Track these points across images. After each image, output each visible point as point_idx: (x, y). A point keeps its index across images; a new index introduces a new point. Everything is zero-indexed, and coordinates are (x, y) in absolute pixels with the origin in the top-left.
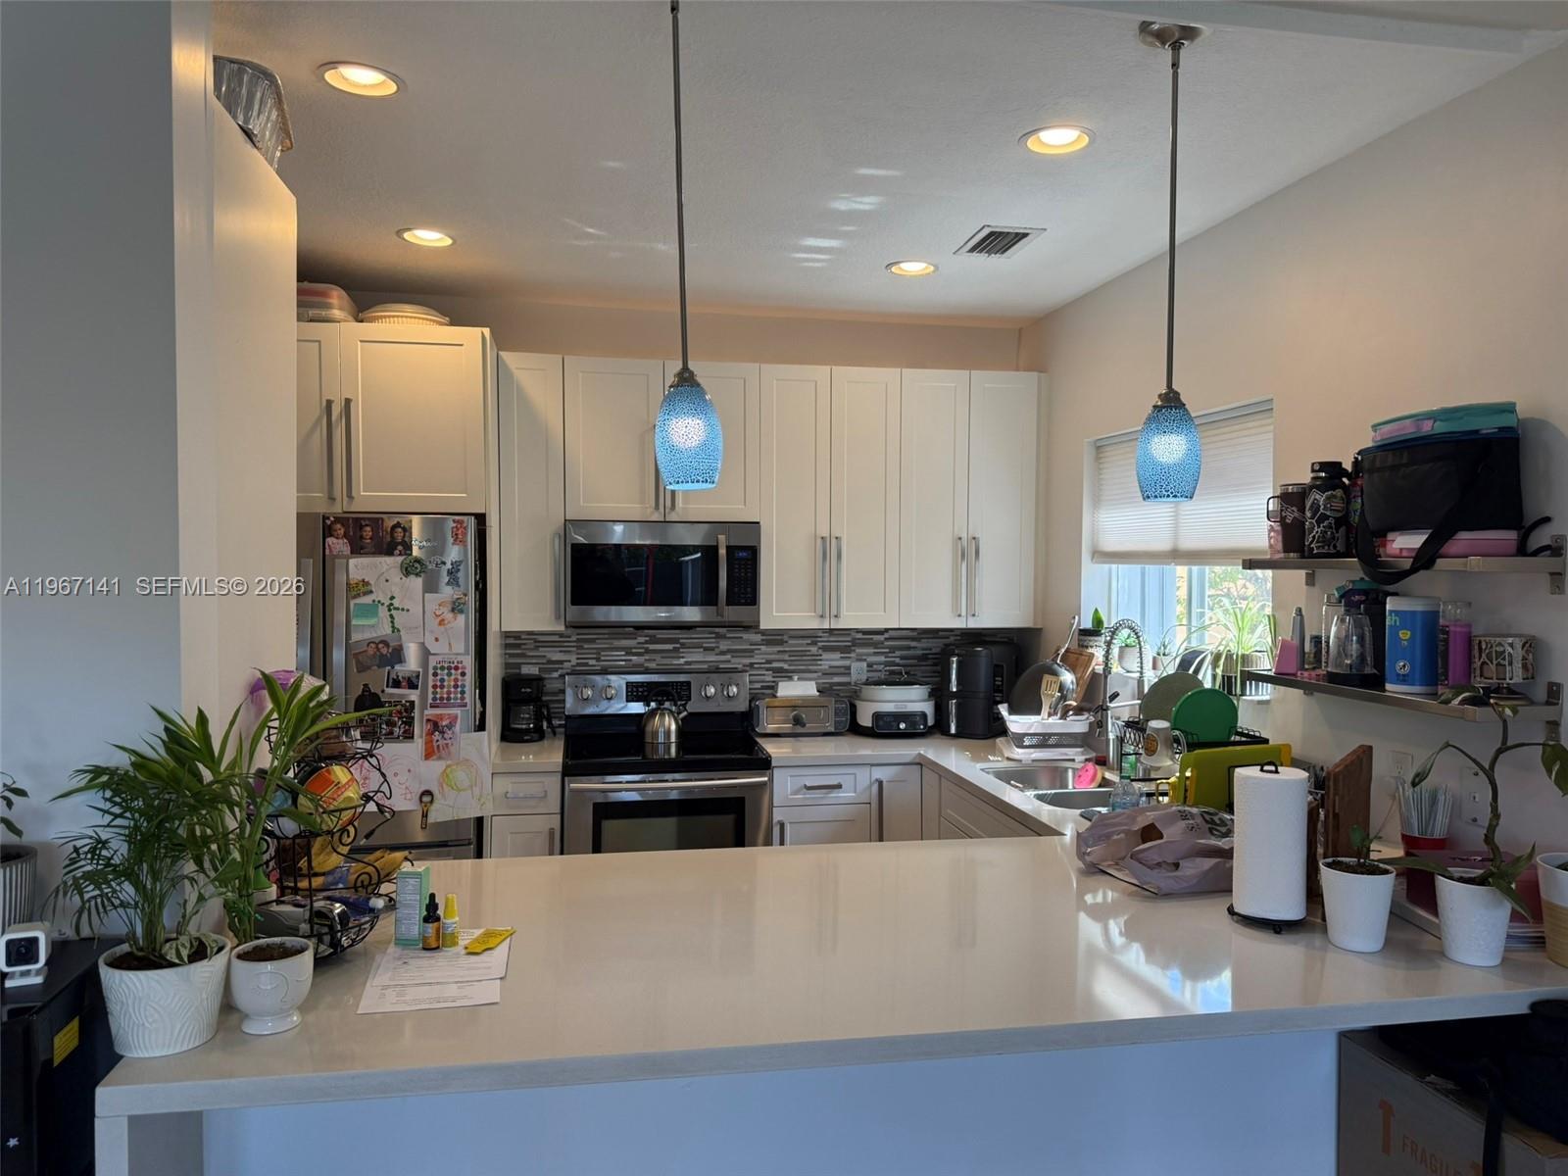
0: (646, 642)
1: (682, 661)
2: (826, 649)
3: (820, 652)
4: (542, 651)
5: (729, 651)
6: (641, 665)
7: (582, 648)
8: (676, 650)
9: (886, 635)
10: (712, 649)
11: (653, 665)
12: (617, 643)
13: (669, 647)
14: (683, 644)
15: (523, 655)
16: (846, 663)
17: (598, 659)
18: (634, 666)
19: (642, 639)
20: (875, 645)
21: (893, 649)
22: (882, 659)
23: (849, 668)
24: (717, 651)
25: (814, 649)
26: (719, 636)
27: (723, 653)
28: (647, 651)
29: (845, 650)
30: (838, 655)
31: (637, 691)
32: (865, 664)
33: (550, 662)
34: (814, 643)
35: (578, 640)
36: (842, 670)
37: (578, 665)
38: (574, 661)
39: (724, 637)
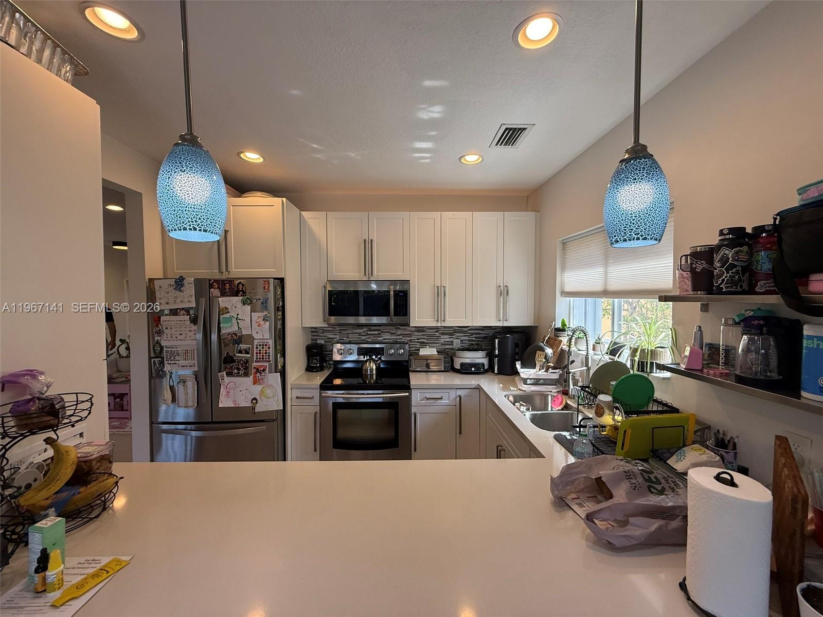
0: (367, 331)
1: (382, 339)
2: (443, 334)
3: (440, 335)
4: (325, 334)
5: (401, 335)
6: (365, 340)
7: (341, 333)
8: (379, 334)
9: (469, 328)
10: (394, 334)
11: (370, 340)
12: (355, 331)
13: (377, 332)
14: (382, 331)
15: (318, 336)
16: (451, 340)
17: (348, 337)
18: (363, 340)
19: (365, 330)
20: (464, 332)
21: (472, 334)
22: (467, 338)
23: (453, 342)
24: (396, 334)
25: (437, 334)
26: (397, 328)
27: (399, 335)
28: (367, 334)
29: (451, 334)
30: (448, 336)
31: (362, 351)
32: (460, 340)
33: (329, 338)
34: (437, 331)
35: (340, 330)
36: (450, 343)
37: (340, 340)
38: (338, 338)
39: (399, 329)
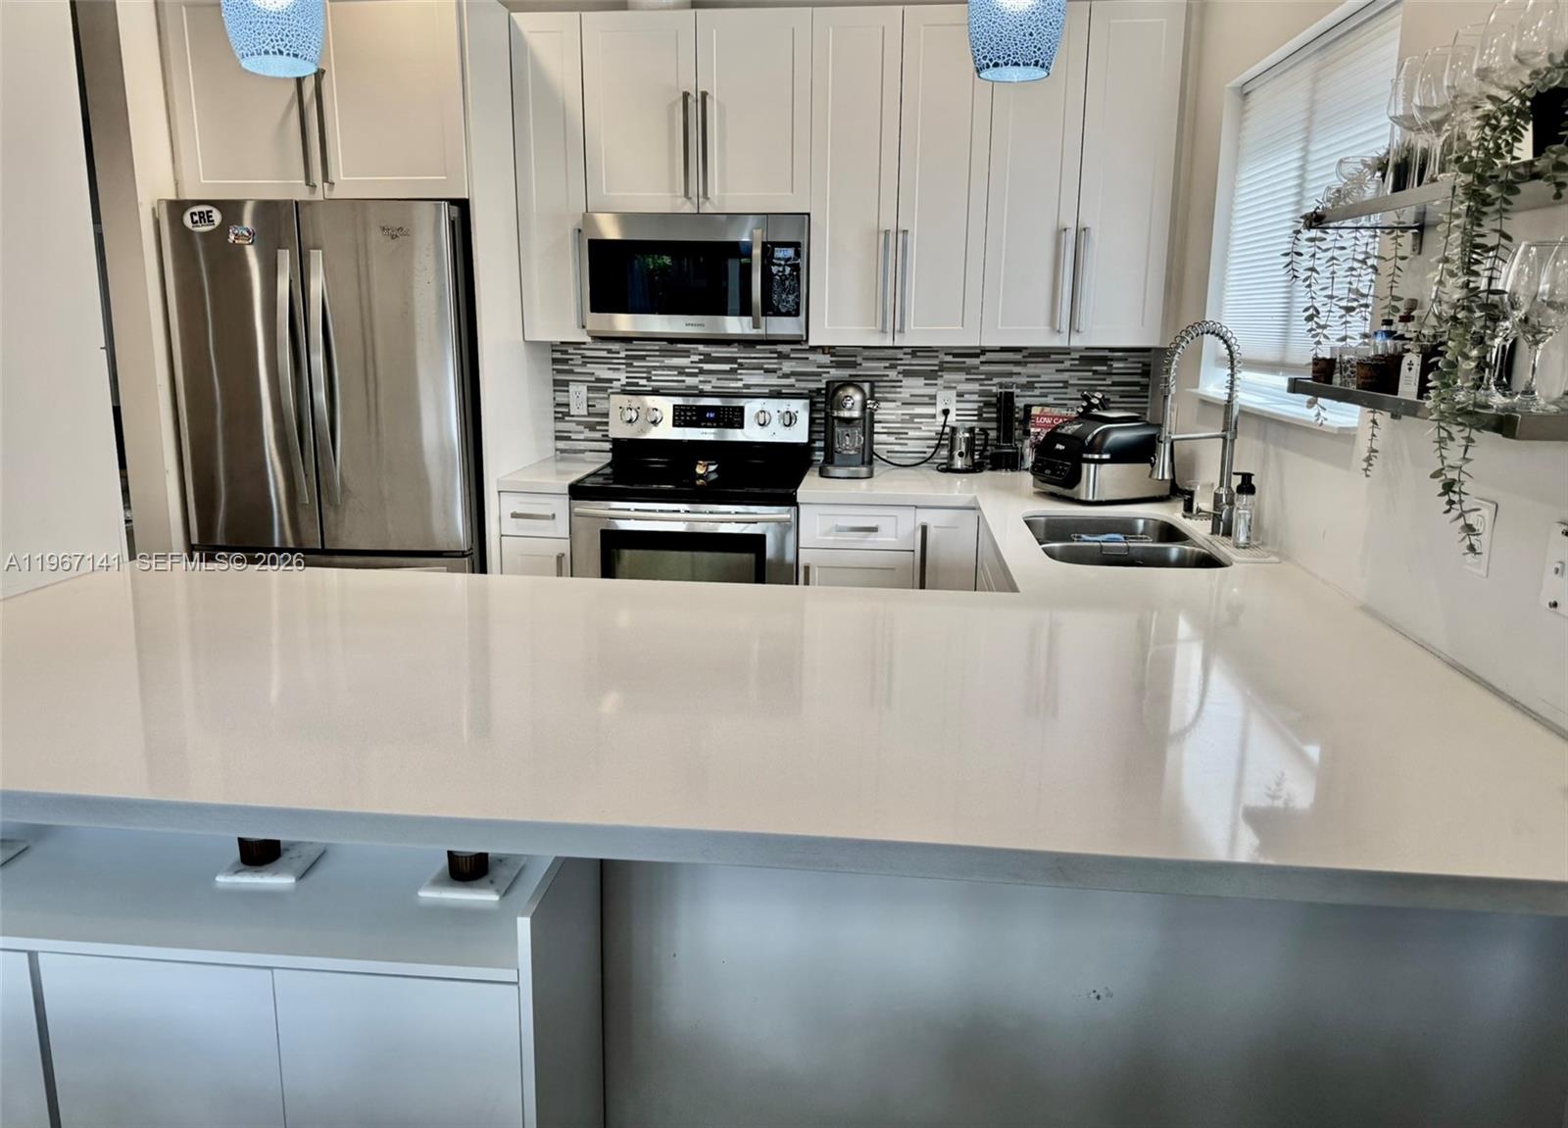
0: (700, 361)
1: (740, 384)
2: (907, 374)
3: (900, 377)
4: (590, 368)
5: (793, 374)
6: (696, 387)
7: (631, 365)
8: (733, 371)
9: (983, 358)
10: (774, 371)
11: (707, 388)
12: (669, 362)
13: (726, 367)
14: (740, 364)
16: (930, 391)
17: (649, 379)
18: (688, 388)
19: (696, 358)
20: (968, 370)
21: (990, 376)
22: (975, 387)
23: (934, 397)
24: (780, 373)
25: (893, 374)
27: (786, 376)
28: (702, 372)
29: (931, 376)
30: (921, 381)
31: (685, 416)
33: (598, 380)
34: (893, 367)
35: (627, 357)
36: (926, 400)
37: (628, 384)
38: (624, 381)
39: (787, 357)
